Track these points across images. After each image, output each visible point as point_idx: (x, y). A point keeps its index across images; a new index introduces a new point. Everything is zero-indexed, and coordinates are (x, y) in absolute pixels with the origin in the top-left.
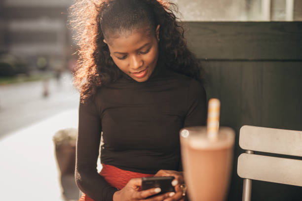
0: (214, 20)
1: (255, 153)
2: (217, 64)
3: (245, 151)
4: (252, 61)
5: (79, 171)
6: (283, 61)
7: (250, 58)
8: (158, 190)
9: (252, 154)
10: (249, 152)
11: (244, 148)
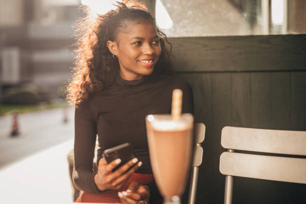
0: (204, 35)
1: (236, 151)
2: (208, 75)
3: (227, 150)
4: (241, 72)
5: (76, 169)
6: (270, 71)
7: (239, 70)
8: (118, 161)
9: (233, 152)
10: (231, 151)
11: (226, 148)
